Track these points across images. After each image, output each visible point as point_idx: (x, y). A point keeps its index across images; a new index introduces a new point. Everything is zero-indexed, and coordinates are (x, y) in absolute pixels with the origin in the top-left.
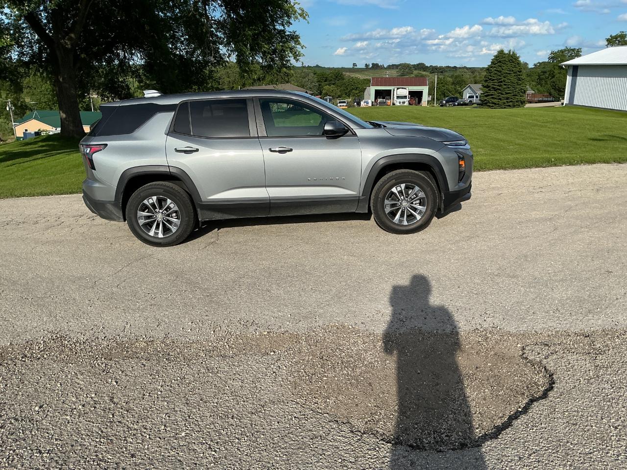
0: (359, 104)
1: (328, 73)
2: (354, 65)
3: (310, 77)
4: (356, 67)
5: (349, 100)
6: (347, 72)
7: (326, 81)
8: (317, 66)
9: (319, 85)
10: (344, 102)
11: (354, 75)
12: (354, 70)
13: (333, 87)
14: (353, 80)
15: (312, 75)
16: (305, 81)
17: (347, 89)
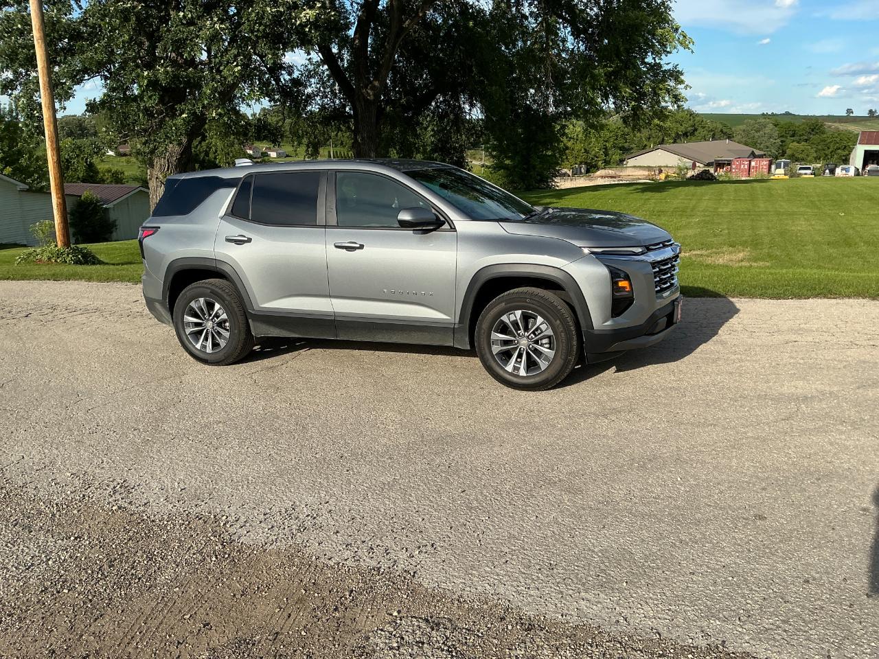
0: (832, 172)
1: (797, 125)
2: (849, 111)
3: (767, 130)
4: (851, 115)
5: (819, 165)
6: (835, 122)
7: (793, 136)
8: (787, 114)
9: (782, 142)
10: (809, 168)
11: (842, 127)
12: (849, 118)
13: (803, 145)
14: (839, 134)
15: (771, 126)
16: (759, 136)
17: (828, 148)
